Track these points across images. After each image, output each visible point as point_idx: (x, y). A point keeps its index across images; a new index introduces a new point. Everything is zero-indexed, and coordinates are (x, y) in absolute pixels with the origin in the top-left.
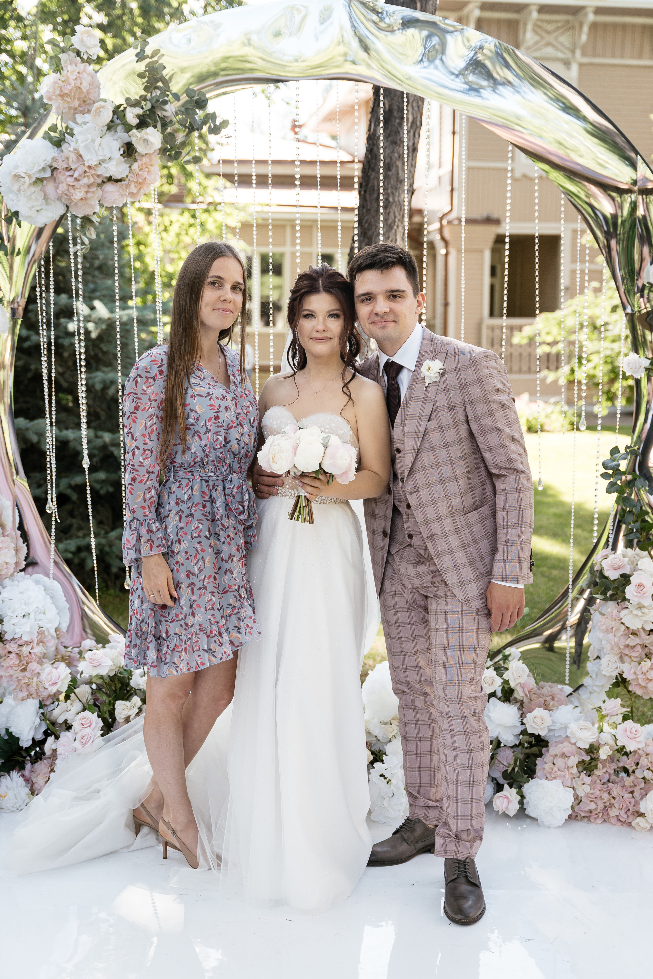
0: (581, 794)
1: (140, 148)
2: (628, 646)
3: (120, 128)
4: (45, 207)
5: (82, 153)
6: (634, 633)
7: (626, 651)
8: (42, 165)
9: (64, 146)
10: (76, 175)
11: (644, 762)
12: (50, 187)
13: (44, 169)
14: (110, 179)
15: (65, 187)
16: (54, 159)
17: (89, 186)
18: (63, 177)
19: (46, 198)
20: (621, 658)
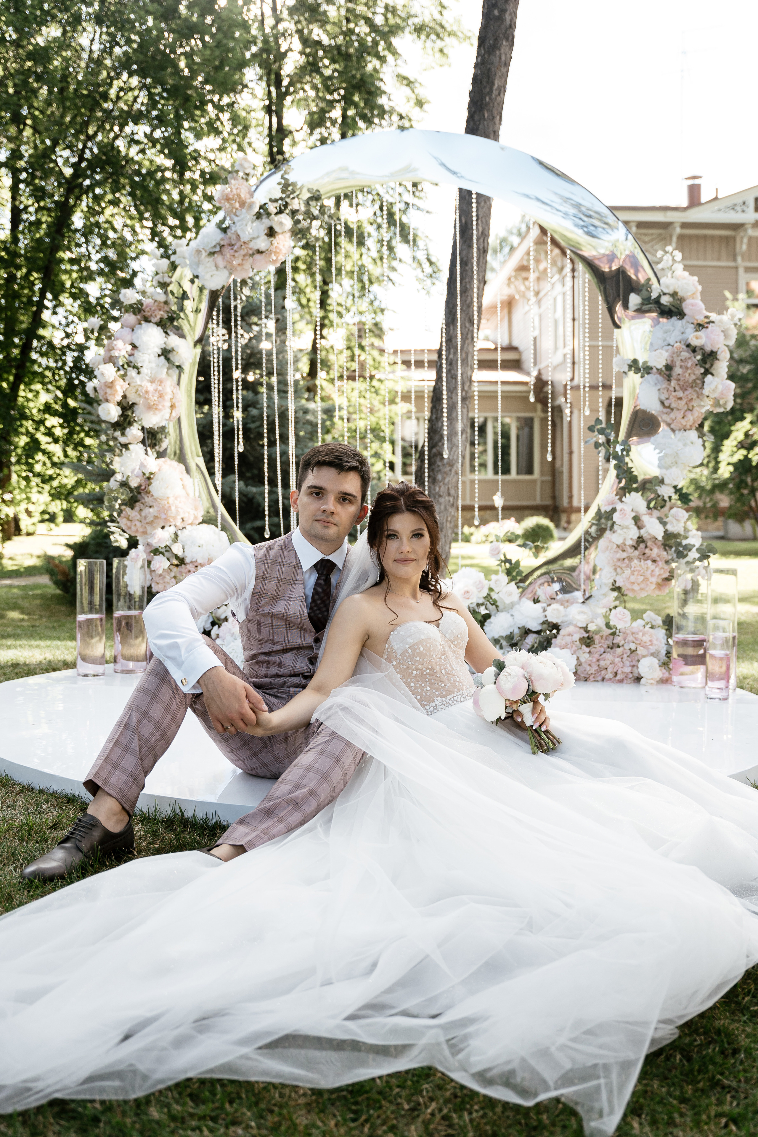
0: (582, 659)
1: (277, 228)
2: (619, 560)
3: (264, 217)
4: (215, 272)
5: (239, 232)
6: (623, 551)
7: (619, 564)
8: (214, 243)
9: (228, 231)
10: (235, 248)
11: (630, 638)
12: (219, 259)
13: (215, 246)
14: (259, 252)
15: (228, 255)
16: (222, 239)
17: (244, 256)
18: (227, 251)
19: (216, 266)
20: (615, 569)
